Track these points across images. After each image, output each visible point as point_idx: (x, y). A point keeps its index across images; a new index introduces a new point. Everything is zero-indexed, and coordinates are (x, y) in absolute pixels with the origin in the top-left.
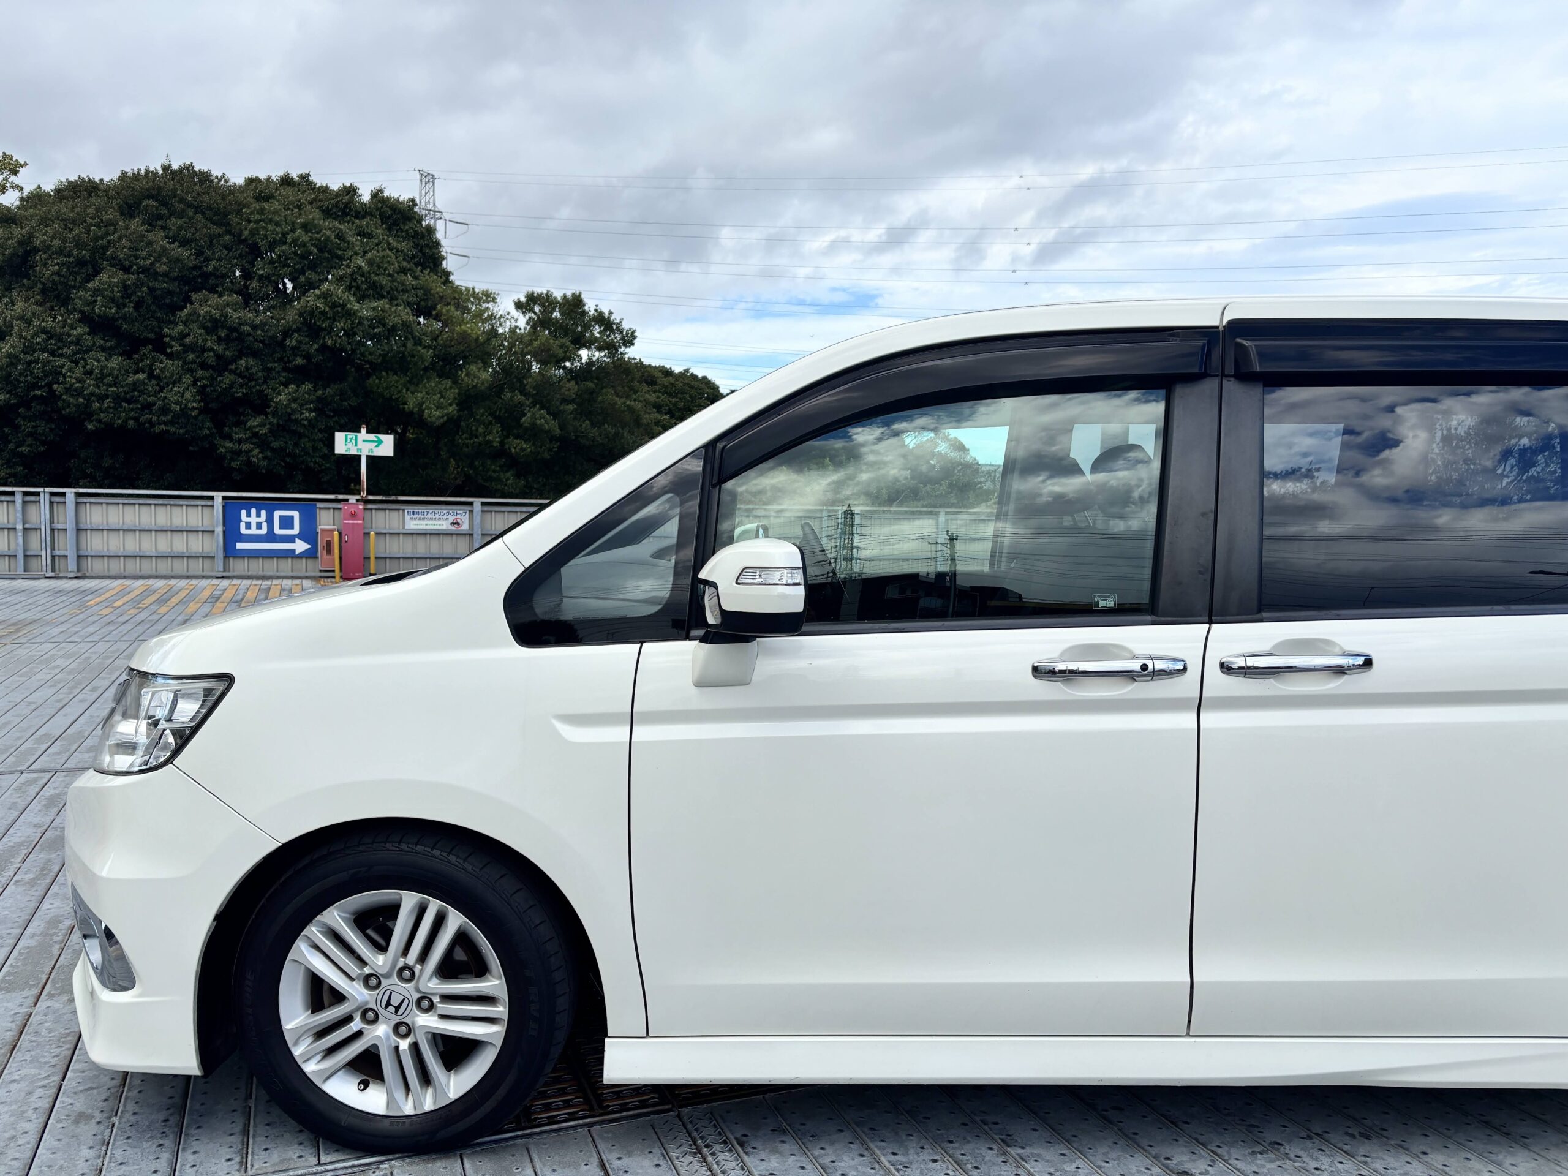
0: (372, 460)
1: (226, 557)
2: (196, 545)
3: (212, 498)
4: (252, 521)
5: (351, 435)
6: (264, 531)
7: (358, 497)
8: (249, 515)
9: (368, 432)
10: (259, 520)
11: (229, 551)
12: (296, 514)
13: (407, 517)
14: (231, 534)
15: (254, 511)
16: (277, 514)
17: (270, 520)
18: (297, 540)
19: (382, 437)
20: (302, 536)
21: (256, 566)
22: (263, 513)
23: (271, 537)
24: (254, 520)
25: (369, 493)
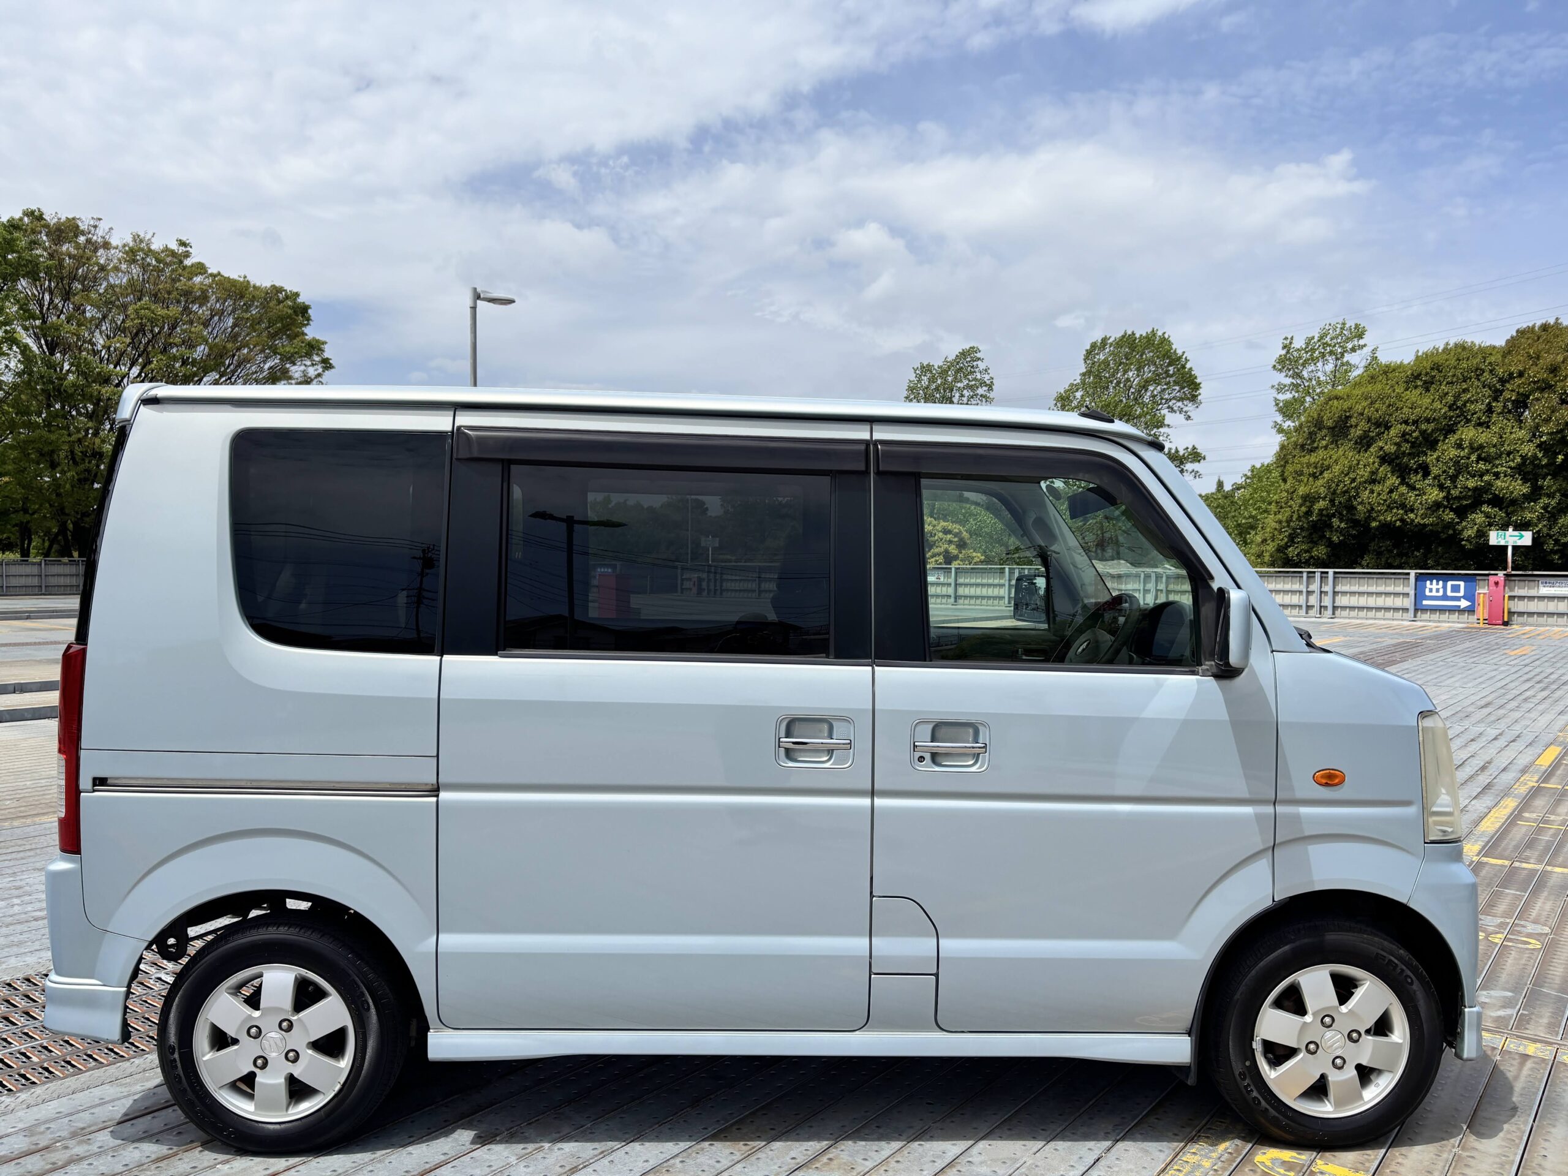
0: (1515, 548)
1: (1416, 610)
2: (1399, 602)
3: (1408, 574)
4: (1433, 588)
5: (1501, 532)
6: (1441, 593)
7: (1505, 572)
8: (1431, 584)
9: (1513, 530)
10: (1438, 587)
11: (1418, 609)
12: (1462, 584)
13: (1541, 585)
14: (1419, 595)
15: (1435, 582)
16: (1450, 583)
17: (1445, 588)
18: (1462, 599)
19: (1523, 533)
20: (1464, 597)
21: (1436, 615)
22: (1441, 583)
23: (1445, 597)
24: (1434, 586)
25: (1512, 570)
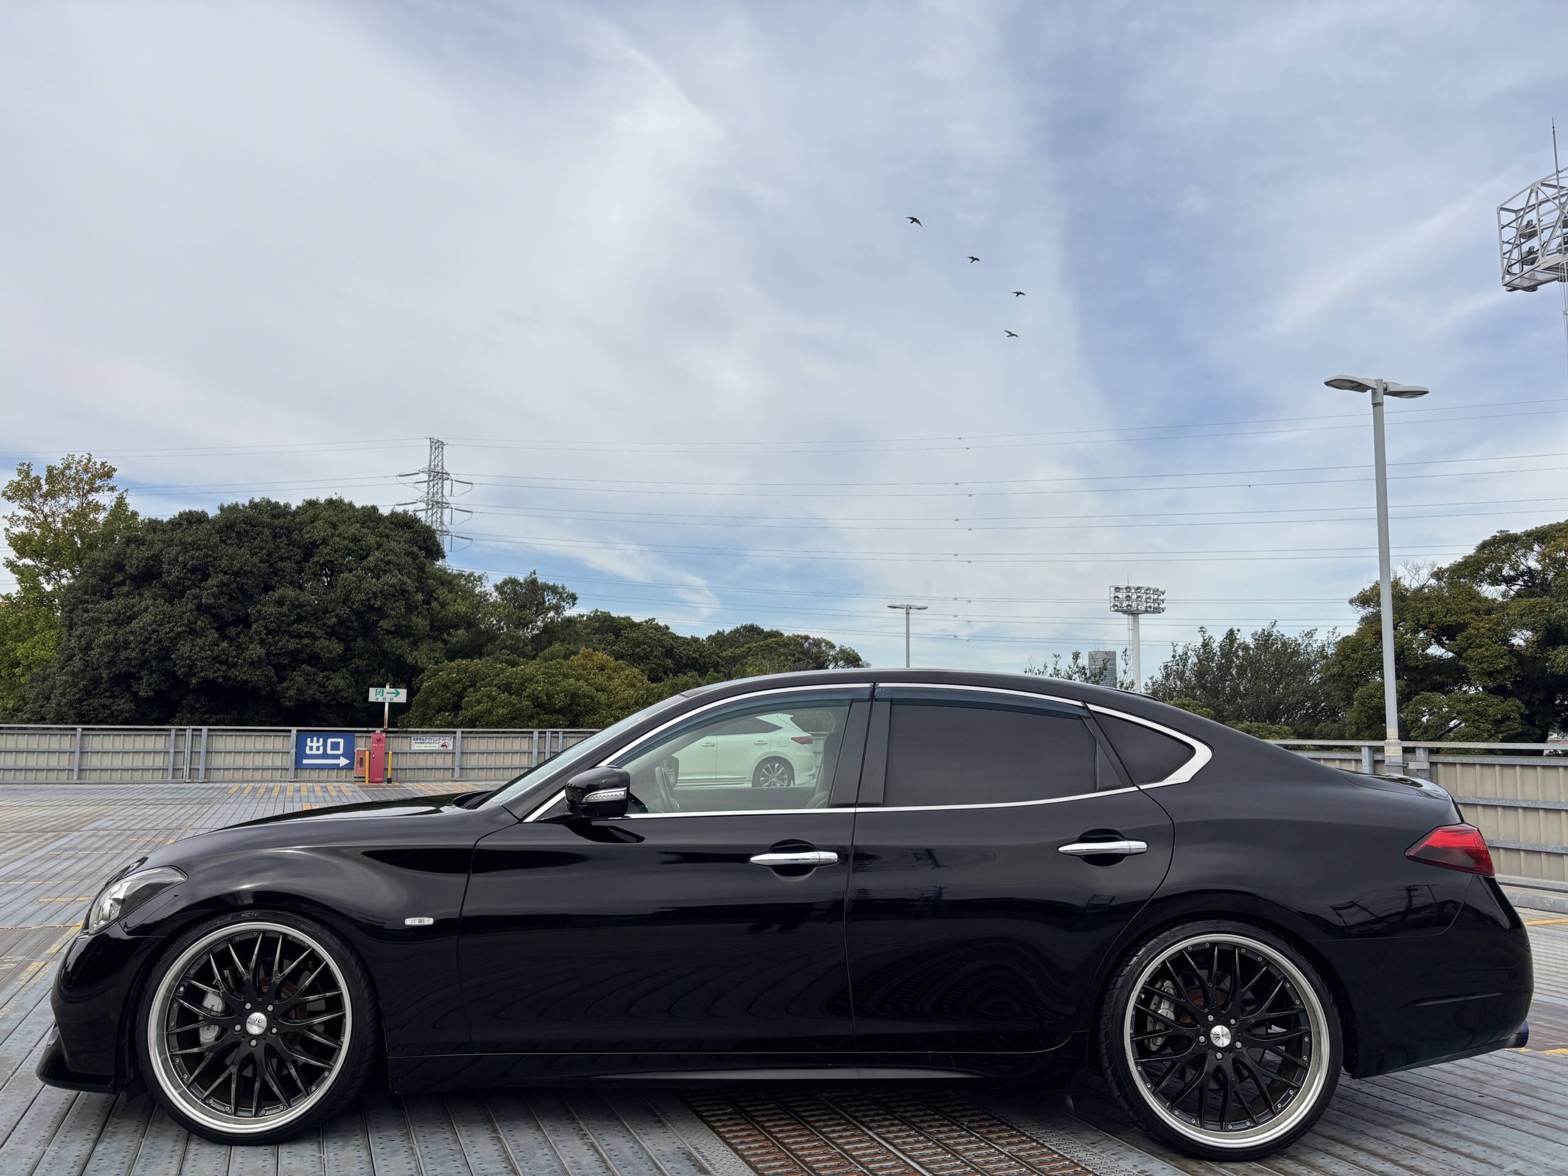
0: (392, 706)
1: (296, 769)
2: (278, 761)
3: (290, 731)
5: (379, 689)
6: (321, 752)
7: (382, 729)
8: (312, 742)
9: (390, 687)
10: (318, 745)
11: (299, 766)
12: (341, 741)
13: (413, 742)
14: (300, 754)
15: (315, 739)
16: (330, 741)
17: (325, 745)
18: (341, 757)
19: (399, 690)
20: (343, 755)
21: (315, 774)
22: (321, 740)
23: (325, 756)
24: (315, 744)
